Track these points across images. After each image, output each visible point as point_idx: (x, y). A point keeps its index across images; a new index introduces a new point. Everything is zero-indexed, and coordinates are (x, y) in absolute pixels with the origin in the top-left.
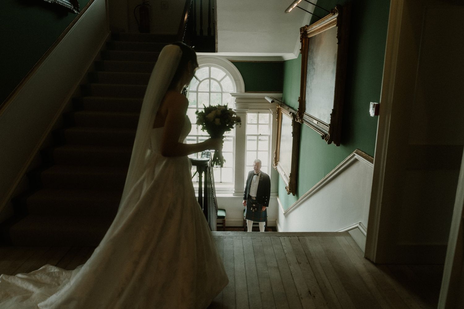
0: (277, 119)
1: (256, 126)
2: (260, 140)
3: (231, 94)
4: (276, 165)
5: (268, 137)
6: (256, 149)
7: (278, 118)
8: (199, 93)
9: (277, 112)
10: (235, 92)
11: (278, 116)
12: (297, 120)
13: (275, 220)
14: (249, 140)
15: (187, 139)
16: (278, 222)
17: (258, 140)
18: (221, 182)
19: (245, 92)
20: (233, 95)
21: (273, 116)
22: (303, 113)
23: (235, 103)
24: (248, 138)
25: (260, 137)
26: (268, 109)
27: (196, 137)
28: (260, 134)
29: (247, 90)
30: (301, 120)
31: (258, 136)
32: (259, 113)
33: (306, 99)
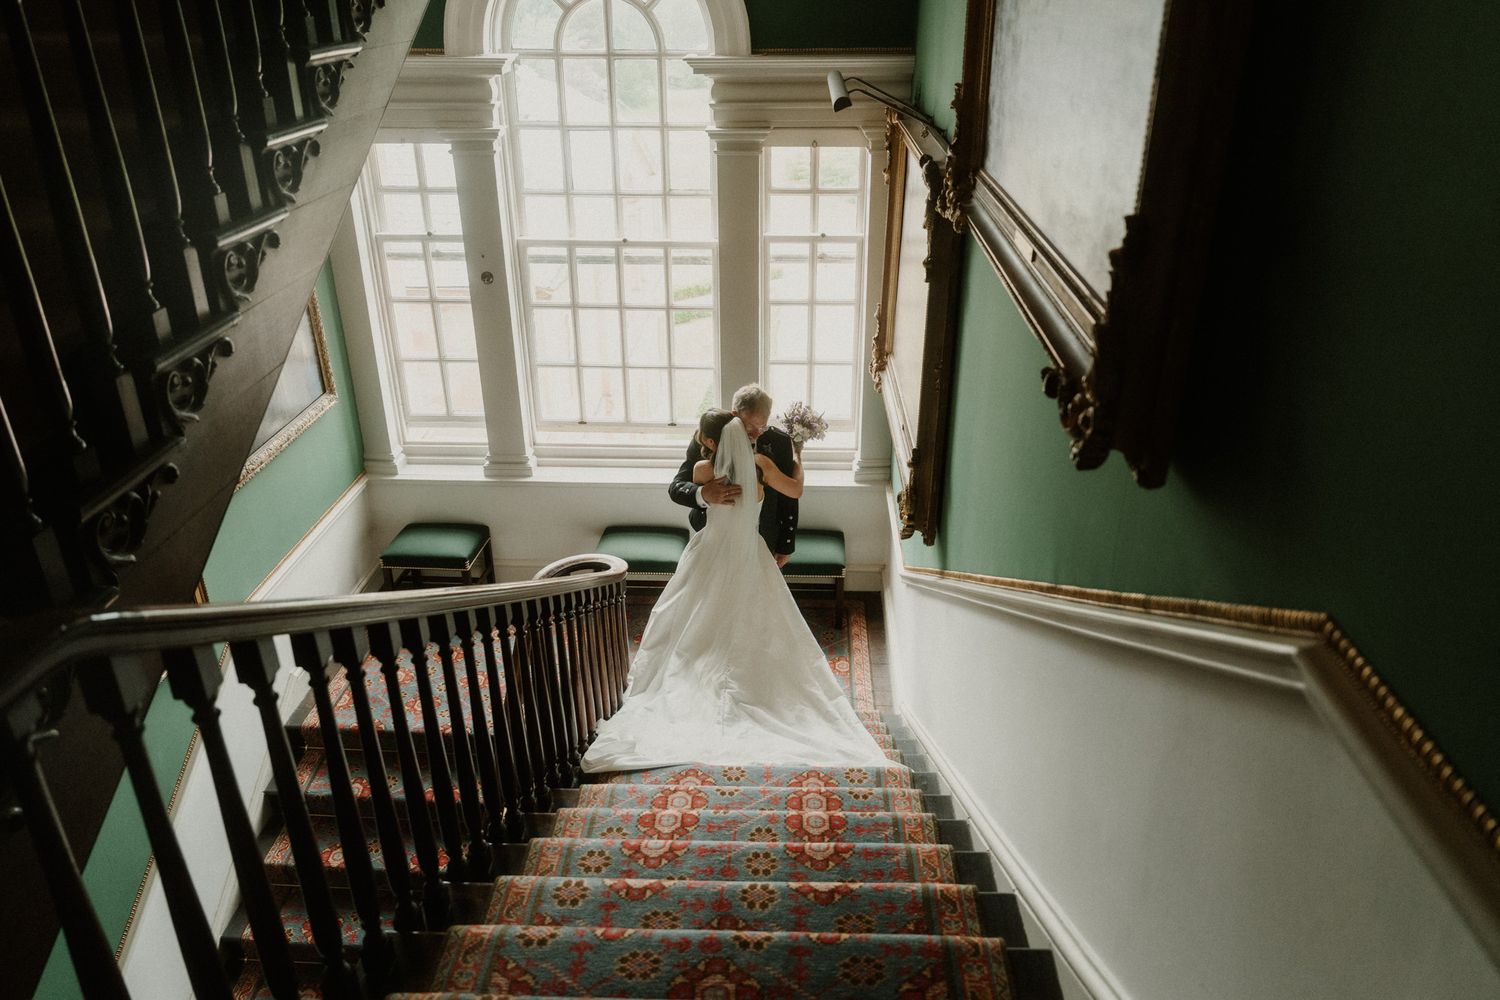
0: (886, 176)
1: (807, 198)
2: (822, 258)
3: (690, 61)
4: (881, 368)
5: (855, 245)
6: (805, 296)
7: (891, 169)
8: (566, 61)
9: (887, 144)
10: (711, 55)
11: (891, 160)
12: (944, 208)
13: (877, 569)
14: (779, 259)
15: (532, 257)
16: (889, 583)
17: (815, 258)
18: (673, 425)
19: (754, 52)
20: (700, 67)
21: (872, 156)
22: (976, 172)
23: (713, 102)
24: (775, 249)
25: (823, 248)
26: (857, 128)
27: (565, 249)
28: (823, 235)
29: (762, 43)
30: (958, 213)
31: (813, 241)
32: (815, 144)
33: (991, 95)
